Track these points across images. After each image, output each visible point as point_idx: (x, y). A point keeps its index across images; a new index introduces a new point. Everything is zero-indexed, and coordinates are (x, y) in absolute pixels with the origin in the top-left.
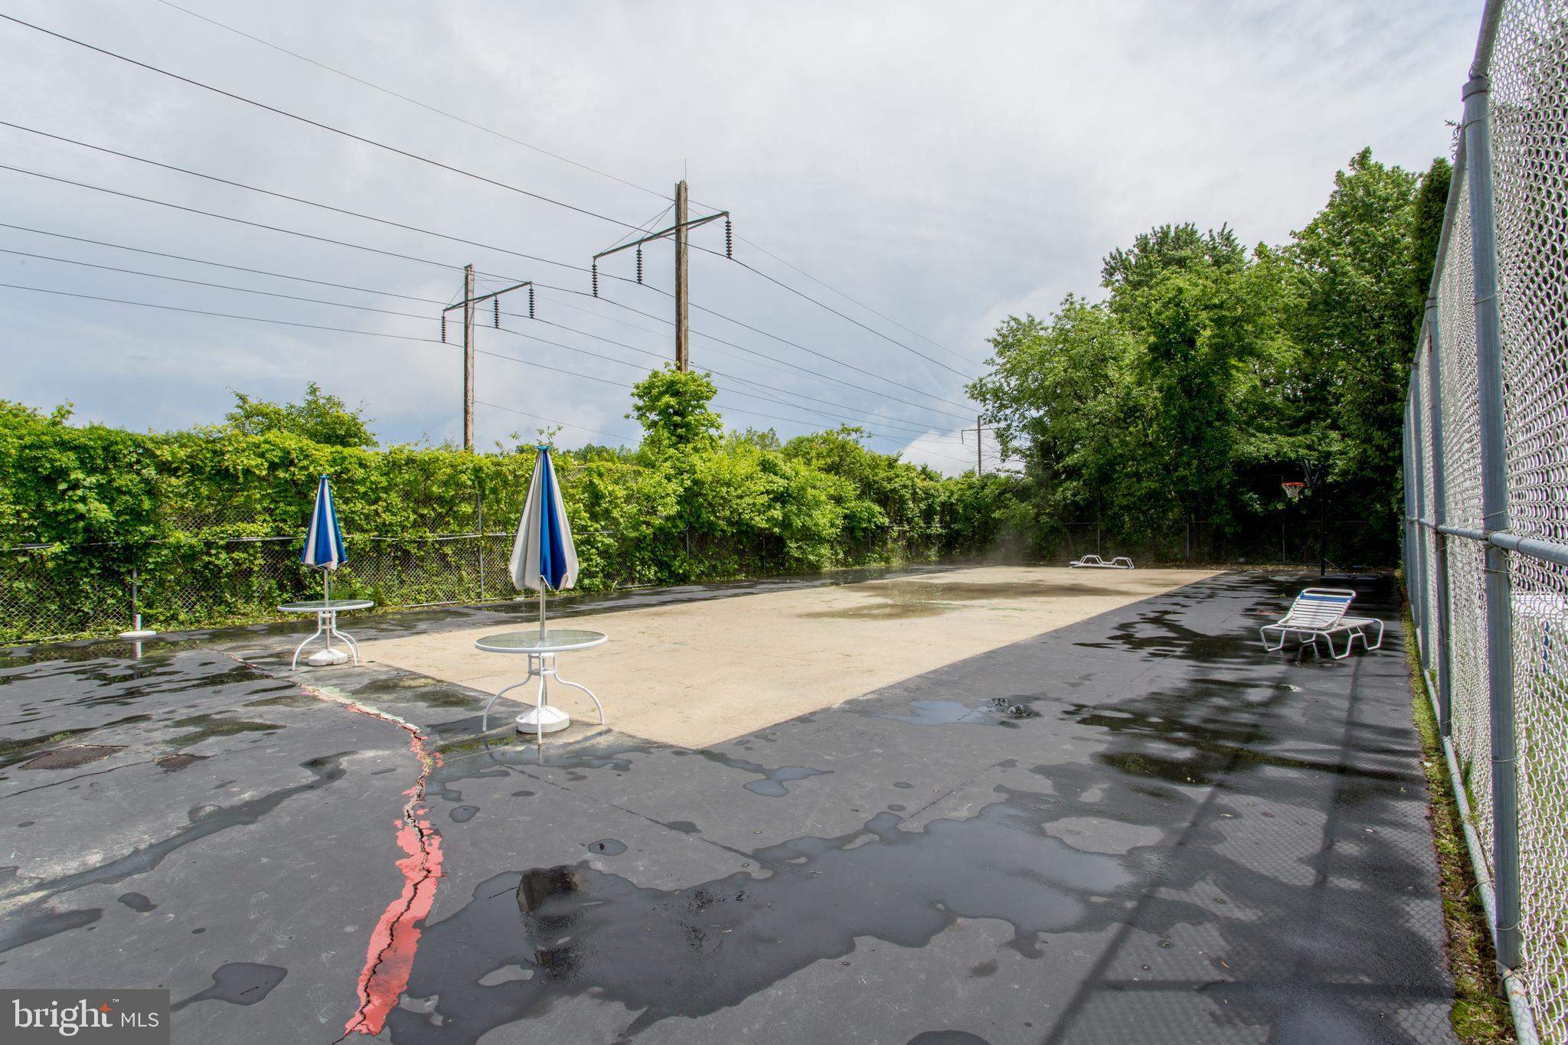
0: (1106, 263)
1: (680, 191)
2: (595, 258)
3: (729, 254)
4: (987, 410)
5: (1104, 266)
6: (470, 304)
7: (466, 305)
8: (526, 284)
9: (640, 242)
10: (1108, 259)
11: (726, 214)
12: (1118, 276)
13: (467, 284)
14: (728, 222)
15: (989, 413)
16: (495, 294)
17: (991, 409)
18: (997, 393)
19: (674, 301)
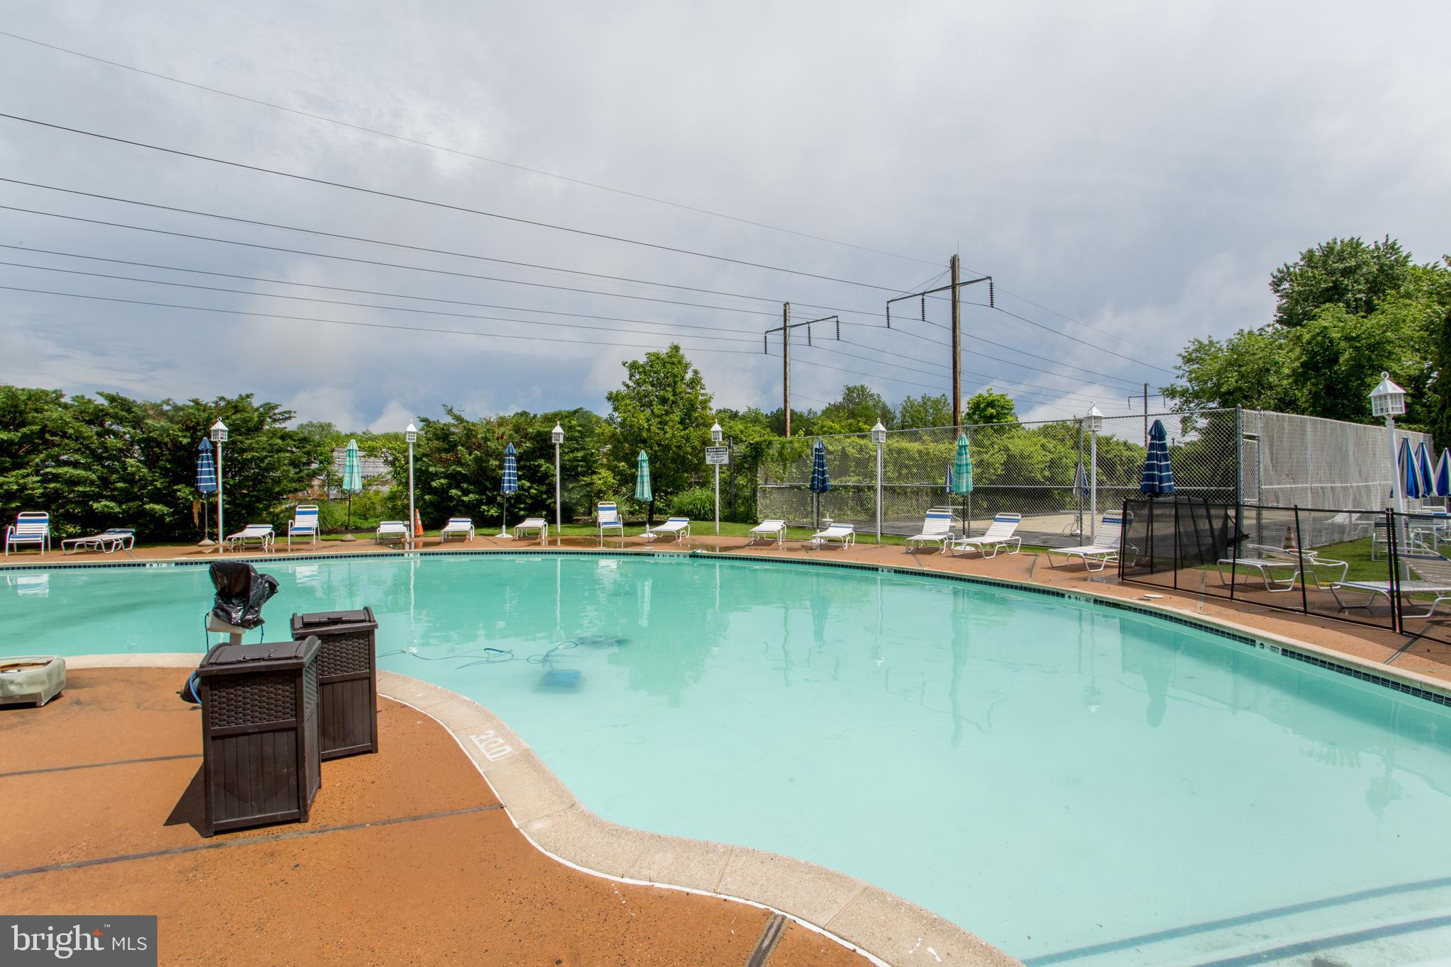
0: (1274, 277)
1: (954, 263)
2: (888, 302)
3: (992, 305)
4: (1176, 404)
5: (1272, 279)
6: (788, 329)
7: (785, 330)
8: (834, 317)
9: (923, 294)
10: (1276, 273)
11: (990, 278)
12: (1286, 285)
13: (785, 314)
14: (991, 284)
15: (1177, 406)
16: (808, 323)
17: (1179, 403)
18: (1184, 393)
19: (951, 332)
